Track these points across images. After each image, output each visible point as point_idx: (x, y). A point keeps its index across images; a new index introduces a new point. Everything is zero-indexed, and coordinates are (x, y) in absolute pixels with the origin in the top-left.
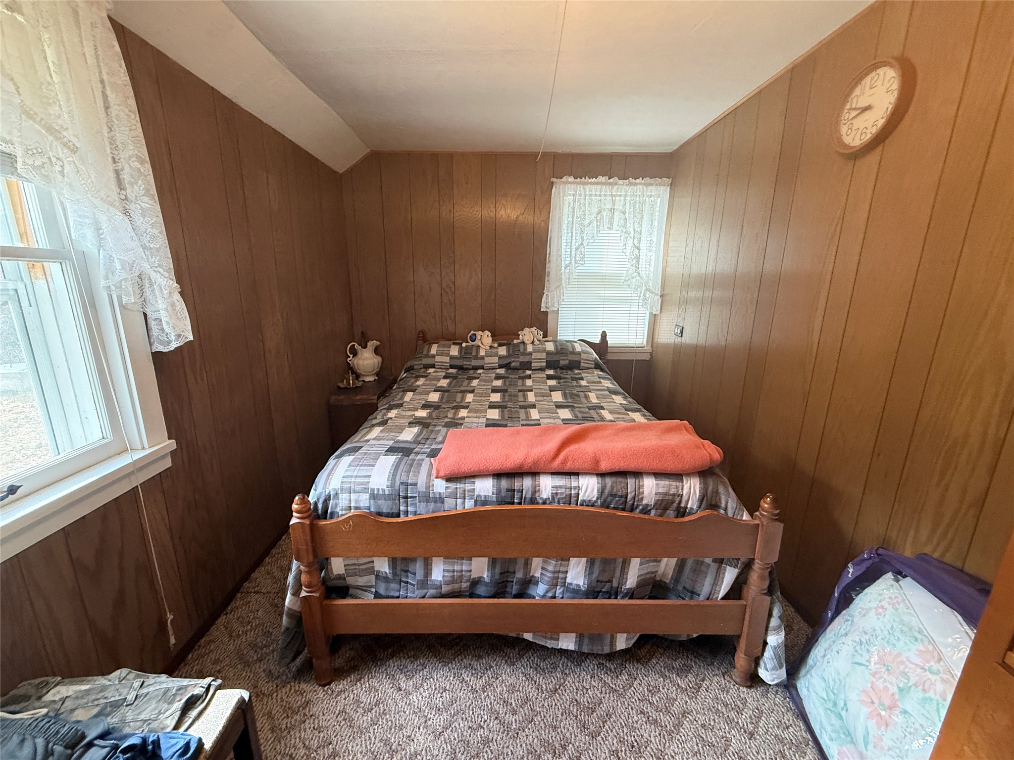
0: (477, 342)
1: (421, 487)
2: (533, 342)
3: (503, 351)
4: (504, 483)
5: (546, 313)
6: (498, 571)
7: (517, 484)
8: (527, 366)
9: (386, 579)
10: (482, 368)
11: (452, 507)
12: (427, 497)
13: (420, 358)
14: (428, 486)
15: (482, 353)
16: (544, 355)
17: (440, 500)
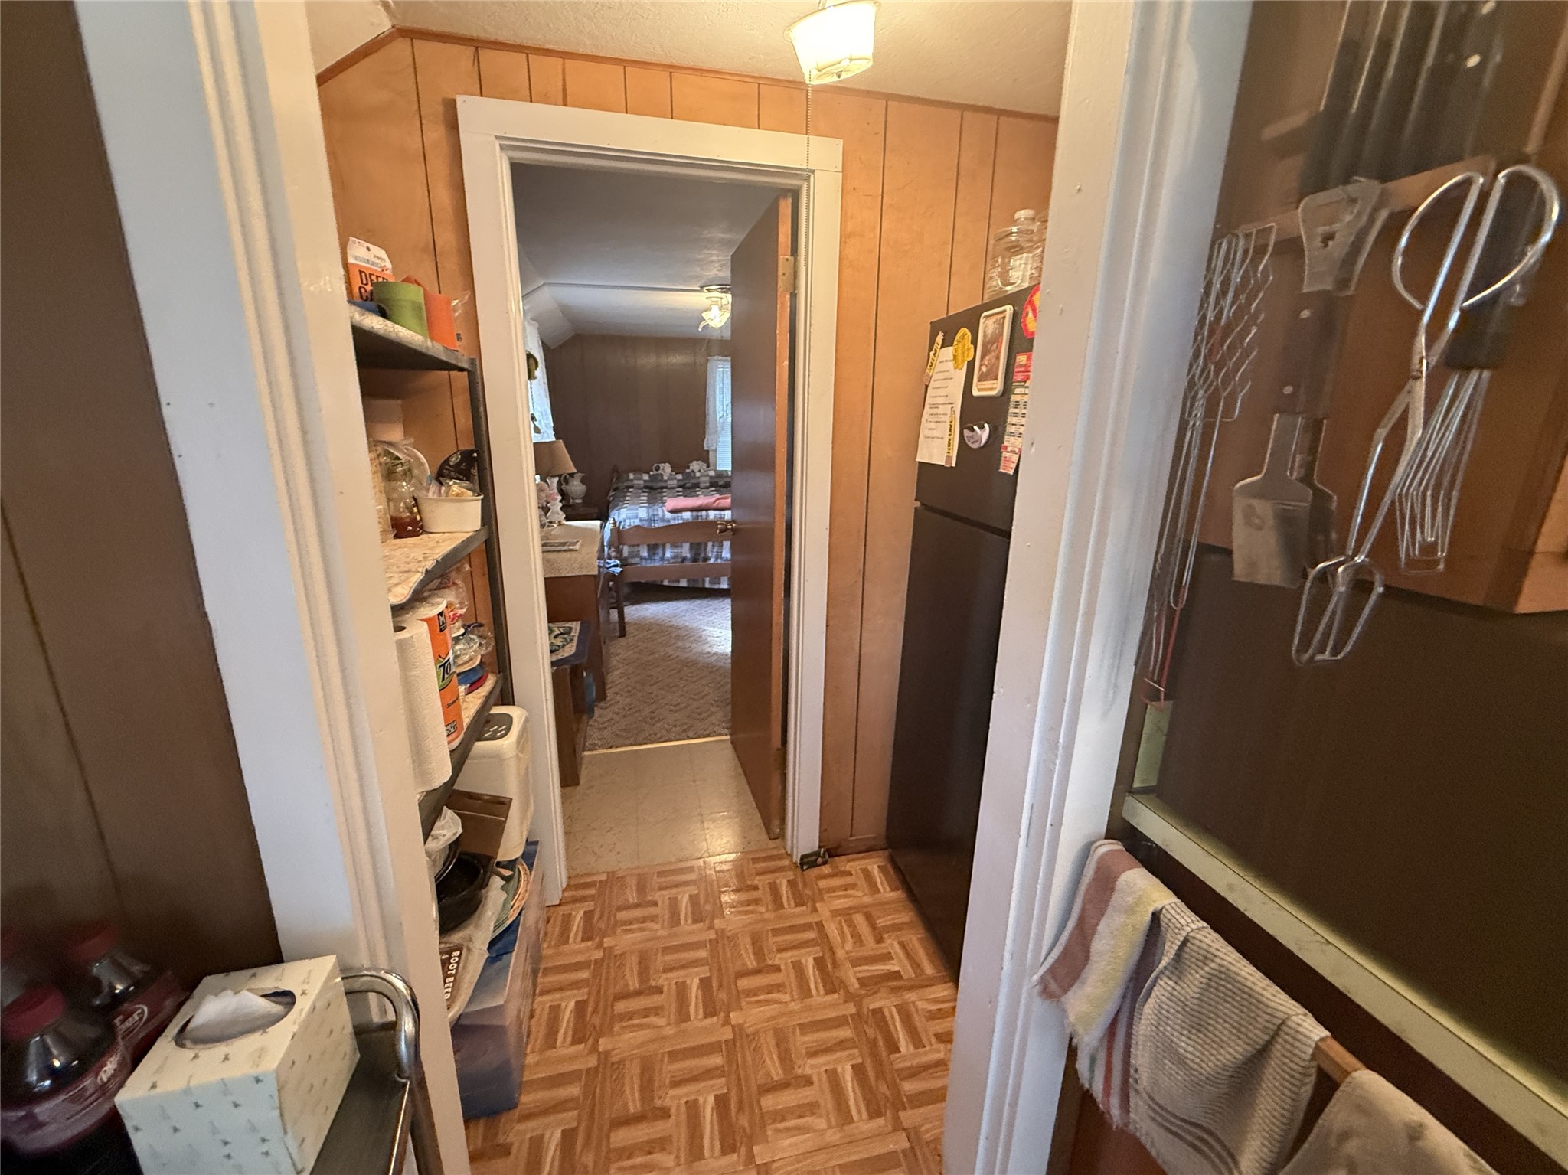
0: (660, 472)
1: (661, 516)
2: (700, 471)
3: (680, 477)
4: (695, 513)
5: (708, 451)
6: (693, 552)
7: (699, 514)
8: (696, 486)
9: (645, 559)
10: (666, 488)
11: (672, 522)
12: (663, 520)
13: (623, 482)
14: (664, 515)
15: (665, 478)
16: (707, 479)
17: (669, 521)
